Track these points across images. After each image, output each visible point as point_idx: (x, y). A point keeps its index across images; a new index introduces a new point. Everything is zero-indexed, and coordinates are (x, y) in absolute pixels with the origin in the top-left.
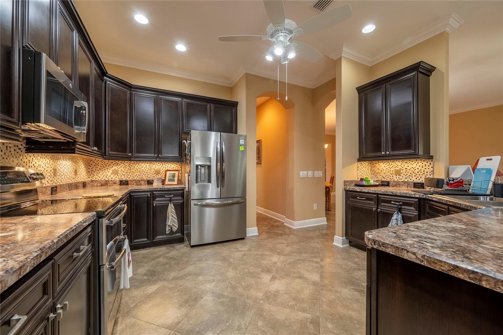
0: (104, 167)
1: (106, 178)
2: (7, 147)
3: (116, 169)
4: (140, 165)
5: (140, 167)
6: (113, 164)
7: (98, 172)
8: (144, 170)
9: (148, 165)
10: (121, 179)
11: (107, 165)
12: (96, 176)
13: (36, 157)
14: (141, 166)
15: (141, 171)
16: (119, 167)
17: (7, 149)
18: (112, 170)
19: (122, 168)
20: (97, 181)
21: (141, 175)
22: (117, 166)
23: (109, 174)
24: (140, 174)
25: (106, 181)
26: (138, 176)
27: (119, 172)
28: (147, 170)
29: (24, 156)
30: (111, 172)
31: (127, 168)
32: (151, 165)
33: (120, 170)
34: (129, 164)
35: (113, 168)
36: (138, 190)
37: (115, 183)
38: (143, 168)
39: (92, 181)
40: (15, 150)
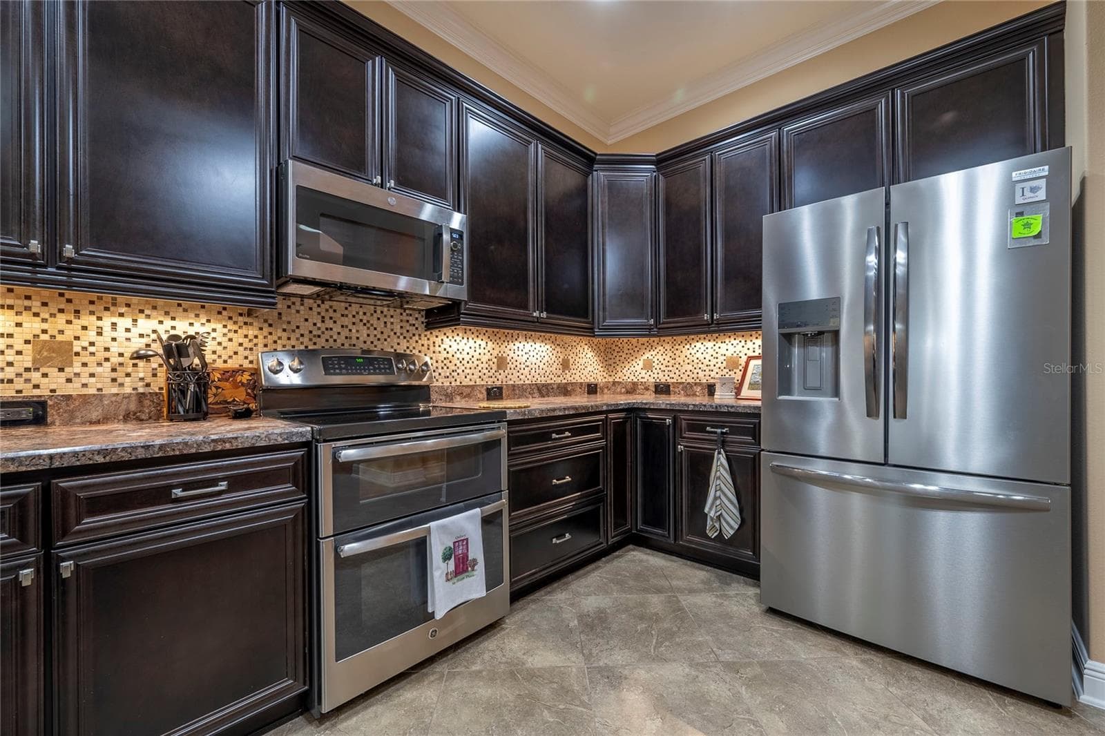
0: (633, 353)
1: (634, 378)
2: (385, 323)
3: (651, 357)
4: (693, 346)
5: (693, 352)
6: (645, 347)
7: (623, 365)
8: (701, 357)
9: (710, 344)
10: (658, 381)
11: (636, 349)
12: (620, 374)
13: (450, 338)
14: (696, 349)
15: (696, 361)
16: (654, 353)
17: (386, 326)
18: (644, 360)
19: (659, 356)
20: (621, 382)
21: (696, 371)
22: (652, 352)
23: (638, 368)
24: (692, 369)
25: (634, 384)
26: (689, 373)
27: (654, 364)
28: (708, 357)
29: (423, 335)
30: (641, 363)
31: (669, 355)
32: (717, 345)
33: (655, 360)
34: (673, 345)
35: (645, 357)
36: (647, 407)
37: (647, 389)
38: (698, 355)
39: (614, 383)
40: (401, 327)
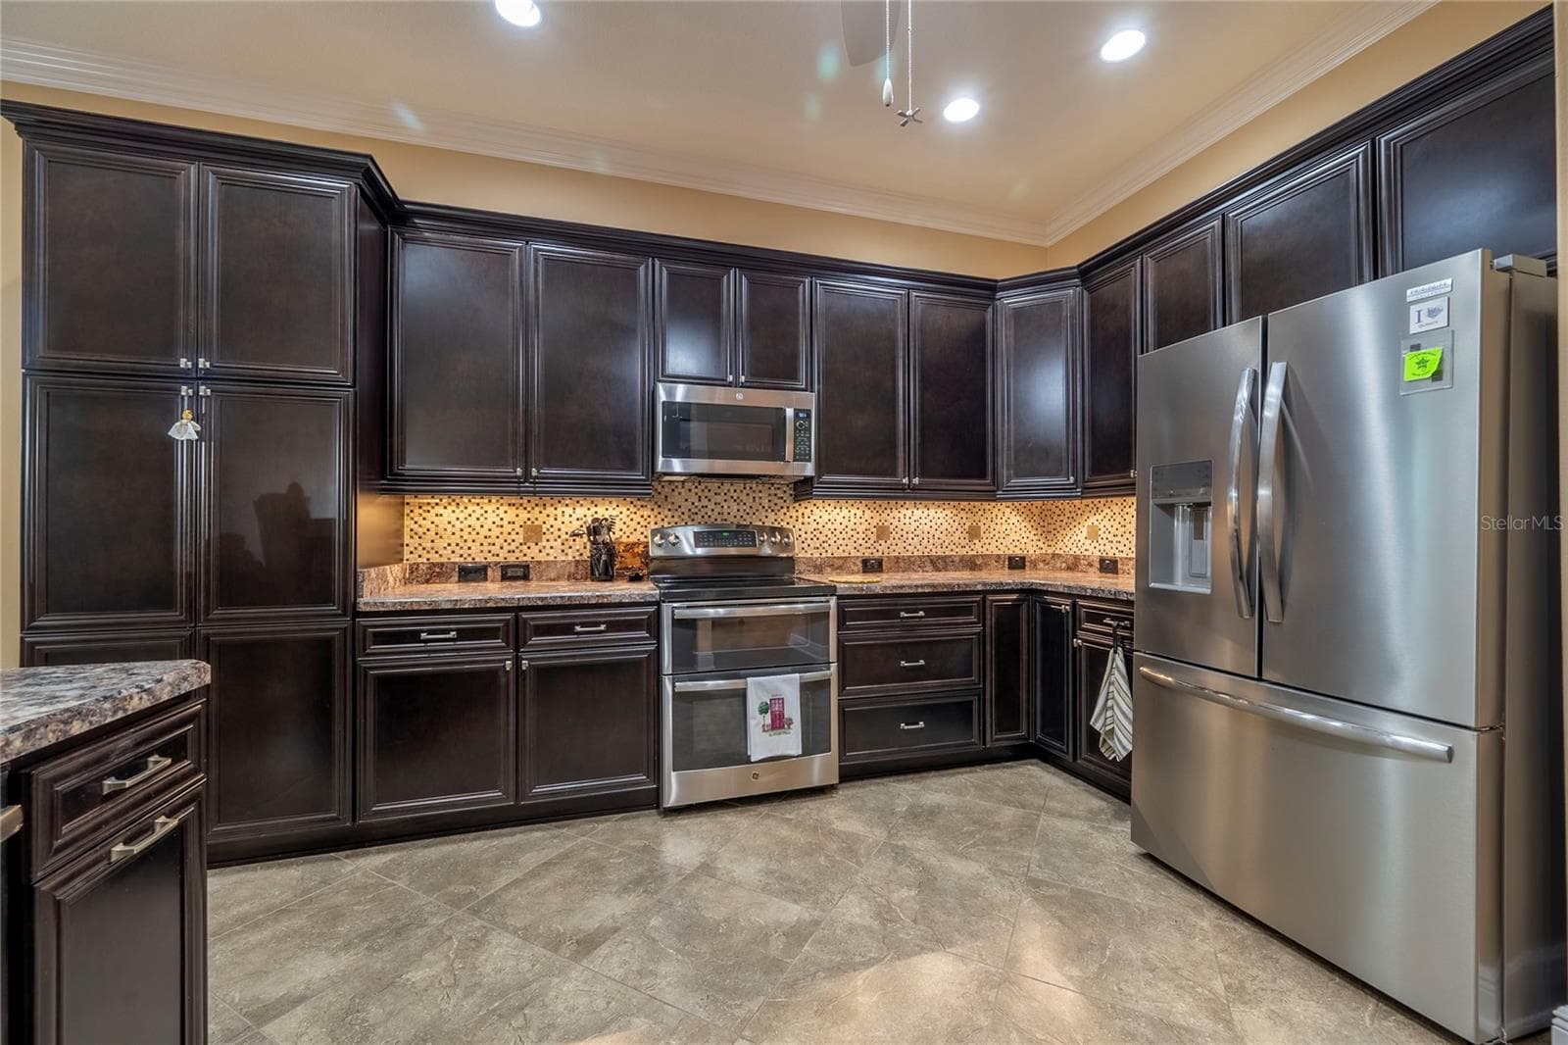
0: (1074, 519)
1: (1074, 549)
3: (1096, 523)
6: (1089, 509)
7: (1064, 532)
10: (1104, 554)
11: (1079, 512)
12: (1060, 544)
16: (1100, 518)
18: (1088, 526)
19: (1106, 521)
20: (1061, 555)
22: (1097, 516)
23: (1082, 537)
25: (1076, 558)
27: (1100, 532)
30: (1085, 530)
31: (1117, 520)
33: (1101, 526)
34: (1122, 507)
35: (1089, 522)
37: (1091, 565)
39: (1054, 555)
